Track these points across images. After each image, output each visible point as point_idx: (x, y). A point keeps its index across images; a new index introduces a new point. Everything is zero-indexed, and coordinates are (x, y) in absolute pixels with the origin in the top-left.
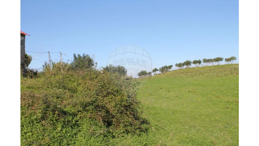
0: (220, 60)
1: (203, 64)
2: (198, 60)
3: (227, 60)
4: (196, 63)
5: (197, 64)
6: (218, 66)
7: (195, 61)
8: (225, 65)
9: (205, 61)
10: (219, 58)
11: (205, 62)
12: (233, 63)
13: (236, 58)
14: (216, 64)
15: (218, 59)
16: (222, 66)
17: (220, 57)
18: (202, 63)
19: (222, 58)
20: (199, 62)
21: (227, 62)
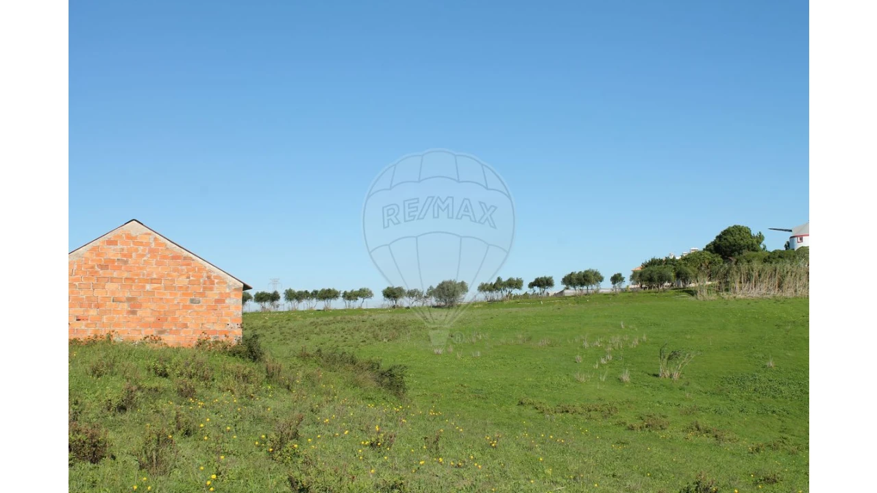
0: (332, 295)
1: (284, 305)
2: (270, 291)
3: (349, 296)
4: (265, 301)
5: (267, 305)
6: (325, 312)
7: (263, 293)
8: (345, 310)
9: (292, 296)
10: (329, 291)
11: (291, 300)
12: (364, 307)
13: (373, 292)
14: (319, 305)
15: (328, 295)
16: (336, 312)
17: (331, 289)
18: (282, 301)
19: (338, 291)
20: (274, 297)
21: (347, 301)
